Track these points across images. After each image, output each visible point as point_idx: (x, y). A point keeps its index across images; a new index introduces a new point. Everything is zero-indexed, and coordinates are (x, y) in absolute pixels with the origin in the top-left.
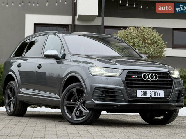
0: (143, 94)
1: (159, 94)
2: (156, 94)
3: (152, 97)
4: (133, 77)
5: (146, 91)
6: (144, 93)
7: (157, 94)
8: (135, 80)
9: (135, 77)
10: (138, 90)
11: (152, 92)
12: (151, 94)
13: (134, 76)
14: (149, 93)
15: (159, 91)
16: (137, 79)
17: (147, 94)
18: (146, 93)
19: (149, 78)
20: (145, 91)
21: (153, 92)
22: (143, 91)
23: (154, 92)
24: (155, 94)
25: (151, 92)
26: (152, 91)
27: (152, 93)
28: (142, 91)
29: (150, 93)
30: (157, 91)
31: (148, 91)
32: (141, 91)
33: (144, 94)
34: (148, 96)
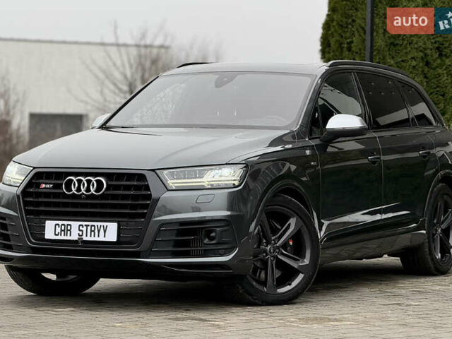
0: (61, 230)
1: (105, 232)
2: (96, 231)
3: (85, 238)
4: (44, 186)
5: (68, 225)
6: (63, 228)
7: (99, 231)
8: (47, 195)
9: (48, 186)
10: (47, 222)
11: (85, 227)
12: (81, 233)
13: (46, 184)
14: (76, 230)
15: (105, 224)
16: (53, 193)
17: (70, 230)
18: (68, 230)
19: (79, 189)
20: (66, 223)
21: (87, 226)
22: (60, 223)
23: (89, 228)
24: (91, 231)
25: (82, 225)
26: (84, 223)
27: (84, 229)
28: (58, 225)
29: (80, 230)
30: (99, 224)
31: (75, 225)
32: (56, 225)
33: (64, 231)
34: (74, 237)
